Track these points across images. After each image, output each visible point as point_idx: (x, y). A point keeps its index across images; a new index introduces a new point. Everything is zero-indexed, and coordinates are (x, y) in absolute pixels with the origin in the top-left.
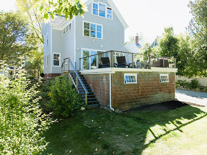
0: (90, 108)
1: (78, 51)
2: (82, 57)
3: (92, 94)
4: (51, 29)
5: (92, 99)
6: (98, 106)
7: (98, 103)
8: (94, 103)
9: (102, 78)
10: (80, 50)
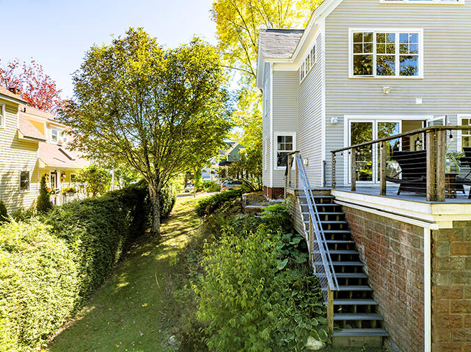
0: (345, 343)
1: (334, 127)
2: (346, 146)
3: (365, 282)
4: (272, 72)
5: (358, 306)
6: (379, 339)
7: (379, 324)
8: (366, 324)
9: (397, 235)
10: (341, 121)
